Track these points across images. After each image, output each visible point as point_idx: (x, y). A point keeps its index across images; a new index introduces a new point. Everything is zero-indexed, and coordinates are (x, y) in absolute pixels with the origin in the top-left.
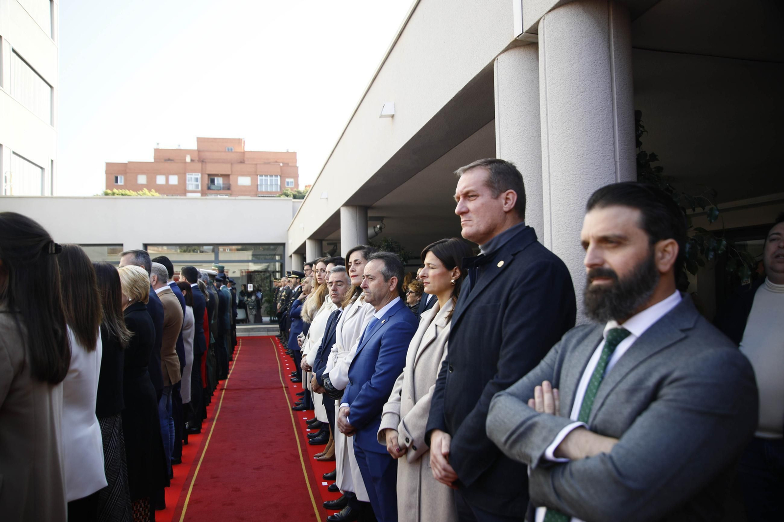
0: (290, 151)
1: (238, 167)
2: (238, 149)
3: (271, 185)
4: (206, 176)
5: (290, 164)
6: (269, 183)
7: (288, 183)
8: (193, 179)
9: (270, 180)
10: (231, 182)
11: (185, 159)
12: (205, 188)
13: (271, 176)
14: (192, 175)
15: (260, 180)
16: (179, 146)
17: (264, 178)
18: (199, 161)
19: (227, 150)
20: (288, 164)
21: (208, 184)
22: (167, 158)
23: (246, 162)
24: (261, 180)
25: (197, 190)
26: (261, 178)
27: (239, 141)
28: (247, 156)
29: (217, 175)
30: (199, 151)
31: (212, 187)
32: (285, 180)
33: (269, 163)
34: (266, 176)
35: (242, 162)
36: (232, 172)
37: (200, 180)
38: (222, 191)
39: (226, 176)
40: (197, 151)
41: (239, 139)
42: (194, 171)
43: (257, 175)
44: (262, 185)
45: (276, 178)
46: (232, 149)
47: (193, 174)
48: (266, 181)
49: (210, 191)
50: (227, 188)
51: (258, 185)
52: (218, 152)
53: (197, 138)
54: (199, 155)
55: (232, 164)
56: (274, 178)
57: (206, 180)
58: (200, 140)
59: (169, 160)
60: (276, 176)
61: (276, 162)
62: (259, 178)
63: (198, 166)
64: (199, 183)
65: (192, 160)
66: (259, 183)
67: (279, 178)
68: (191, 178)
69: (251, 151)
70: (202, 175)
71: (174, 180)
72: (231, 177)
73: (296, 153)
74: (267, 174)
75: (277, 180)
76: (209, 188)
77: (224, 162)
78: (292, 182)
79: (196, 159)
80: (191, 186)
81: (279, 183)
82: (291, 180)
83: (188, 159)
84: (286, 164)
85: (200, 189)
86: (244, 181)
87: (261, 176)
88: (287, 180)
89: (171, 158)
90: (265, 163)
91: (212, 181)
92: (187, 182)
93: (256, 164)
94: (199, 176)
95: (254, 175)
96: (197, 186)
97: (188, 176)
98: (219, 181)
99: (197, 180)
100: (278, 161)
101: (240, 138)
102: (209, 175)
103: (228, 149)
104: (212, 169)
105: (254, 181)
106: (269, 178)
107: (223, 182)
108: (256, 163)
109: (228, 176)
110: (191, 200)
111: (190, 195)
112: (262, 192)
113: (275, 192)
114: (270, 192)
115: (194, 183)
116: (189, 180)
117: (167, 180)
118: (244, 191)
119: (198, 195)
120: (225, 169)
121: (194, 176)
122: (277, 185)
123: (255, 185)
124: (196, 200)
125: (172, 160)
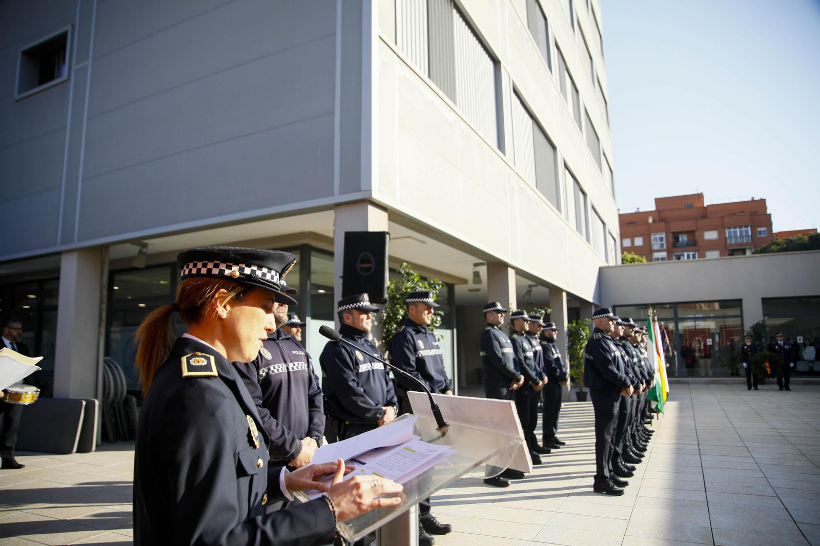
0: (755, 199)
1: (702, 222)
2: (697, 205)
3: (741, 236)
4: (671, 236)
5: (759, 213)
7: (760, 233)
8: (658, 240)
9: (740, 231)
10: (696, 238)
11: (648, 221)
12: (671, 246)
13: (740, 227)
15: (728, 232)
16: (638, 209)
17: (732, 230)
18: (659, 221)
19: (686, 207)
20: (756, 212)
21: (673, 242)
23: (709, 217)
24: (730, 233)
25: (662, 249)
26: (729, 230)
27: (700, 196)
28: (709, 210)
29: (682, 233)
30: (658, 211)
31: (677, 245)
32: (756, 230)
33: (735, 214)
34: (735, 228)
35: (705, 216)
36: (697, 228)
37: (664, 239)
38: (687, 248)
39: (691, 233)
41: (698, 194)
42: (658, 231)
43: (725, 228)
44: (730, 237)
45: (746, 229)
46: (691, 206)
47: (658, 233)
48: (735, 232)
49: (675, 249)
50: (694, 243)
51: (726, 238)
52: (677, 210)
53: (655, 199)
54: (659, 215)
55: (696, 220)
56: (744, 229)
57: (671, 240)
58: (658, 201)
59: (631, 223)
60: (746, 227)
61: (743, 212)
62: (727, 231)
63: (662, 225)
64: (664, 242)
65: (654, 221)
66: (727, 236)
67: (749, 229)
68: (656, 238)
69: (712, 205)
70: (666, 234)
71: (639, 242)
72: (697, 233)
73: (765, 200)
74: (736, 226)
75: (748, 230)
76: (674, 246)
77: (686, 218)
78: (764, 231)
79: (658, 219)
80: (656, 246)
81: (750, 234)
82: (763, 229)
83: (650, 220)
84: (753, 214)
85: (665, 247)
86: (710, 235)
87: (729, 228)
88: (759, 229)
89: (633, 221)
90: (730, 215)
91: (677, 239)
92: (652, 242)
93: (723, 217)
94: (663, 235)
95: (720, 228)
96: (662, 245)
97: (653, 237)
98: (683, 238)
99: (661, 239)
102: (673, 233)
103: (688, 206)
104: (676, 227)
105: (722, 234)
106: (738, 230)
107: (688, 238)
108: (722, 215)
109: (693, 232)
110: (658, 259)
111: (656, 255)
112: (731, 245)
113: (746, 243)
114: (742, 244)
115: (659, 242)
116: (654, 241)
117: (633, 242)
118: (712, 246)
119: (664, 254)
120: (689, 225)
121: (658, 236)
122: (747, 236)
123: (722, 240)
124: (663, 259)
125: (634, 223)
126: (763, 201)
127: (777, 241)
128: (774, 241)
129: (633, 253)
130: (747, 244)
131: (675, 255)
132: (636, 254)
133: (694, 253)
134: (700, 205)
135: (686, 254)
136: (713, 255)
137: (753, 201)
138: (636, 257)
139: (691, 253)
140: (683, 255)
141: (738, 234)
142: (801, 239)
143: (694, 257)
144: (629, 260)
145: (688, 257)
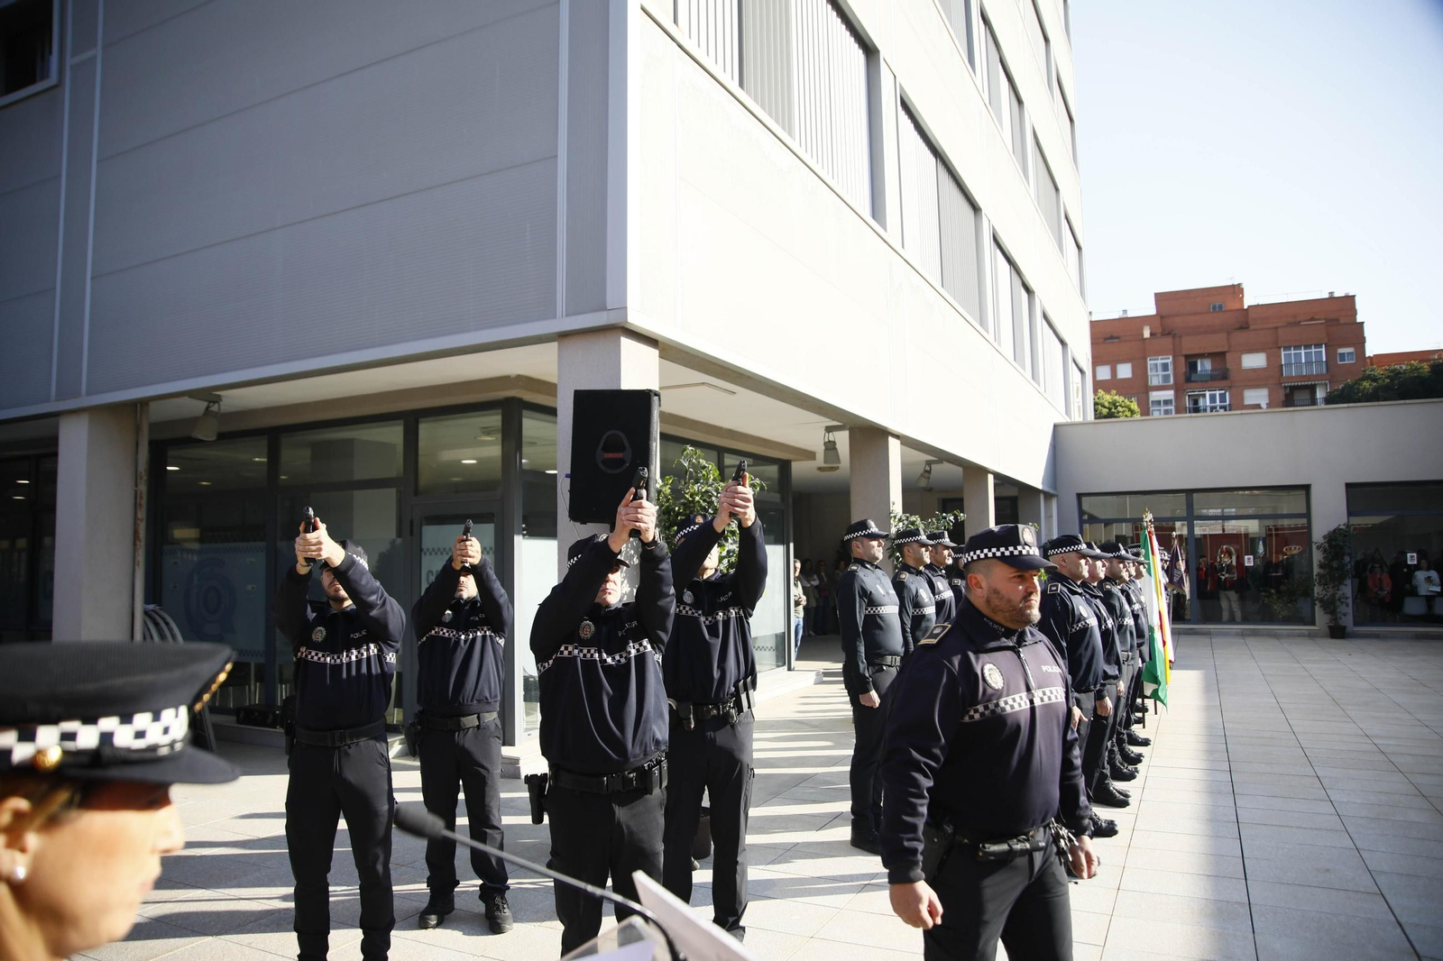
0: (1336, 295)
1: (1240, 337)
2: (1233, 305)
3: (1309, 363)
4: (1183, 359)
5: (1342, 321)
6: (1303, 361)
7: (1342, 355)
8: (1160, 368)
9: (1306, 354)
10: (1228, 366)
11: (1143, 335)
12: (1182, 379)
13: (1307, 347)
14: (1158, 359)
15: (1285, 355)
16: (1125, 311)
17: (1293, 352)
18: (1163, 335)
19: (1211, 310)
20: (1338, 320)
21: (1185, 373)
22: (1109, 336)
23: (1251, 327)
24: (1288, 357)
25: (1166, 384)
26: (1287, 352)
27: (1236, 291)
28: (1252, 315)
29: (1202, 356)
30: (1161, 316)
31: (1194, 377)
32: (1336, 352)
33: (1300, 322)
34: (1297, 347)
35: (1244, 327)
36: (1229, 347)
37: (1171, 367)
38: (1210, 383)
39: (1218, 356)
40: (1159, 318)
41: (1233, 286)
42: (1159, 353)
43: (1280, 348)
44: (1289, 365)
45: (1318, 350)
46: (1220, 307)
47: (1160, 357)
48: (1298, 356)
49: (1190, 385)
50: (1223, 376)
51: (1282, 366)
52: (1195, 314)
53: (1156, 294)
54: (1162, 324)
55: (1228, 333)
56: (1313, 350)
57: (1183, 368)
58: (1161, 298)
59: (1112, 338)
60: (1318, 345)
61: (1312, 319)
62: (1283, 353)
63: (1168, 341)
64: (1170, 372)
65: (1151, 334)
66: (1283, 361)
67: (1323, 350)
68: (1156, 364)
69: (1258, 305)
70: (1174, 358)
71: (1125, 371)
72: (1227, 355)
73: (1353, 297)
74: (1298, 344)
75: (1321, 352)
76: (1188, 380)
77: (1211, 330)
78: (1352, 353)
79: (1160, 330)
80: (1155, 380)
81: (1324, 360)
82: (1350, 350)
83: (1147, 334)
84: (1332, 322)
85: (1171, 381)
86: (1253, 361)
87: (1287, 348)
88: (1341, 351)
89: (1115, 335)
90: (1290, 324)
91: (1193, 367)
92: (1149, 372)
93: (1276, 328)
94: (1170, 360)
95: (1272, 348)
96: (1166, 378)
97: (1150, 363)
98: (1204, 366)
99: (1165, 367)
100: (1316, 317)
101: (1236, 283)
102: (1187, 357)
103: (1214, 307)
104: (1191, 345)
105: (1273, 358)
106: (1303, 351)
107: (1213, 364)
108: (1275, 325)
109: (1223, 354)
110: (1158, 403)
111: (1155, 396)
112: (1290, 378)
113: (1317, 375)
114: (1308, 377)
115: (1161, 373)
116: (1151, 369)
117: (1114, 372)
118: (1255, 379)
119: (1170, 394)
120: (1215, 343)
121: (1159, 362)
122: (1319, 362)
123: (1275, 367)
124: (1167, 402)
125: (1117, 338)
126: (1349, 300)
127: (1372, 373)
128: (1368, 372)
129: (1114, 392)
130: (1318, 377)
131: (1189, 396)
132: (1119, 394)
133: (1223, 392)
134: (1236, 306)
135: (1208, 393)
136: (1257, 396)
137: (1332, 299)
138: (1119, 399)
139: (1218, 393)
140: (1204, 396)
141: (1303, 360)
142: (1416, 369)
143: (1223, 398)
144: (1107, 404)
145: (1213, 399)
